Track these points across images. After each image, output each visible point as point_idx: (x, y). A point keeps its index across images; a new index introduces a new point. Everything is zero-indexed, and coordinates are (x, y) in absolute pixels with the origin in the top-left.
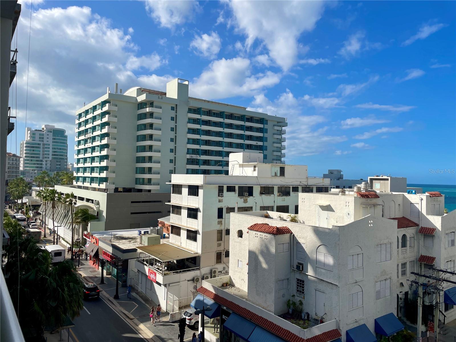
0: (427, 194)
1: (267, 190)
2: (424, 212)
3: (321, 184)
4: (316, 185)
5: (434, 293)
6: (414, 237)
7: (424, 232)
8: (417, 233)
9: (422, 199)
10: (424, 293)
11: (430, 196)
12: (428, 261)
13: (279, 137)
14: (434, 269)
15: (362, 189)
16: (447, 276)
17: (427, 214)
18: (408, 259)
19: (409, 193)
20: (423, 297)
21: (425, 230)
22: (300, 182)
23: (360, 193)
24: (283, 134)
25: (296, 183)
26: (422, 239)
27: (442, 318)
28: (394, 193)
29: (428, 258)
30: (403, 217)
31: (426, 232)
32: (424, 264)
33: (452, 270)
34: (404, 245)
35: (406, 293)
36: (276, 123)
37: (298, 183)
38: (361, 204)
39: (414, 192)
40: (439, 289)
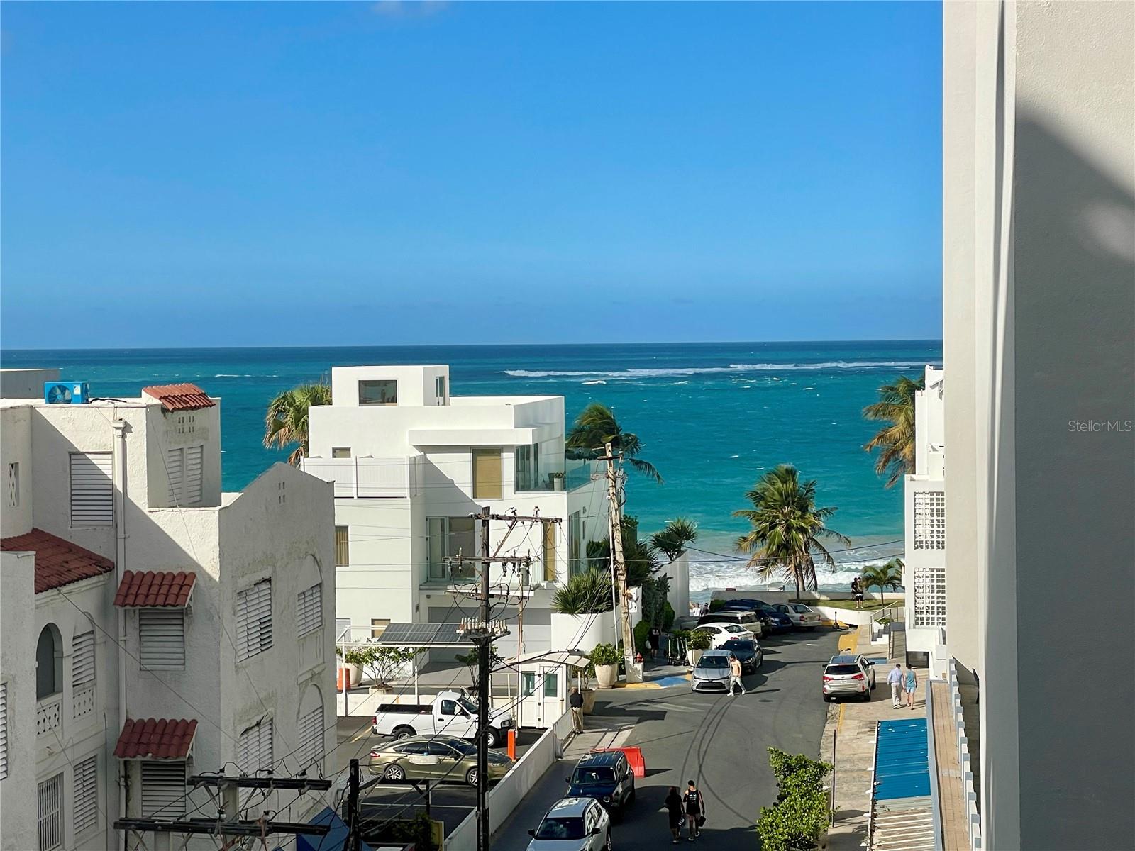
0: (147, 398)
2: (138, 494)
6: (92, 632)
7: (140, 600)
8: (104, 609)
9: (126, 429)
11: (164, 410)
12: (160, 744)
17: (154, 502)
18: (66, 757)
19: (52, 399)
21: (143, 590)
26: (133, 635)
29: (159, 730)
30: (35, 531)
31: (151, 599)
32: (144, 764)
34: (47, 684)
39: (78, 391)
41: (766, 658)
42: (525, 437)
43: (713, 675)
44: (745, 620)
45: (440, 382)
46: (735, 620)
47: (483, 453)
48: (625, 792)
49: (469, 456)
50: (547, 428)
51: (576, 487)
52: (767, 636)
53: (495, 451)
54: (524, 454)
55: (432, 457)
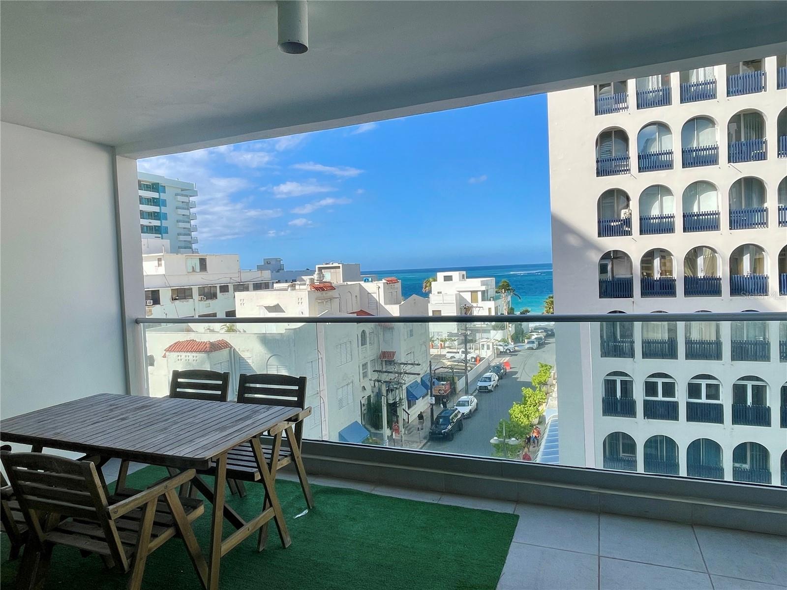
0: (384, 281)
1: (181, 294)
2: (382, 302)
3: (260, 279)
4: (252, 281)
5: (397, 388)
6: (373, 332)
9: (379, 287)
10: (387, 391)
11: (387, 283)
12: (388, 356)
13: (186, 212)
14: (396, 363)
15: (315, 281)
16: (408, 369)
17: (385, 304)
18: (368, 359)
19: (365, 281)
20: (387, 395)
22: (231, 278)
23: (313, 285)
24: (191, 208)
25: (224, 281)
27: (406, 418)
28: (349, 283)
29: (388, 353)
30: (361, 310)
32: (385, 361)
33: (412, 362)
34: (363, 343)
35: (369, 397)
36: (179, 191)
37: (228, 280)
38: (316, 299)
39: (370, 280)
40: (401, 383)
41: (546, 342)
42: (483, 288)
43: (531, 345)
44: (541, 332)
45: (463, 275)
46: (538, 332)
47: (474, 292)
48: (503, 372)
49: (470, 293)
50: (490, 286)
51: (496, 300)
52: (547, 336)
53: (477, 291)
54: (483, 292)
55: (461, 293)
